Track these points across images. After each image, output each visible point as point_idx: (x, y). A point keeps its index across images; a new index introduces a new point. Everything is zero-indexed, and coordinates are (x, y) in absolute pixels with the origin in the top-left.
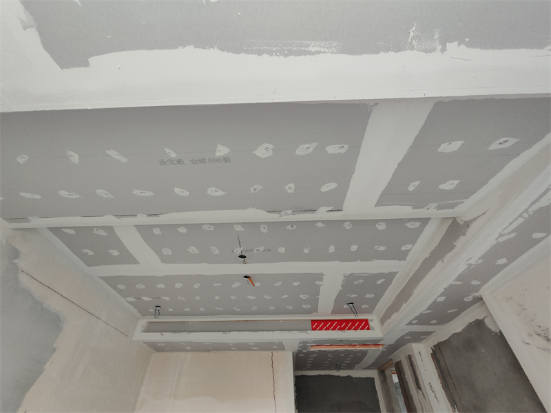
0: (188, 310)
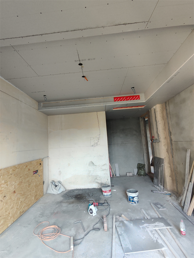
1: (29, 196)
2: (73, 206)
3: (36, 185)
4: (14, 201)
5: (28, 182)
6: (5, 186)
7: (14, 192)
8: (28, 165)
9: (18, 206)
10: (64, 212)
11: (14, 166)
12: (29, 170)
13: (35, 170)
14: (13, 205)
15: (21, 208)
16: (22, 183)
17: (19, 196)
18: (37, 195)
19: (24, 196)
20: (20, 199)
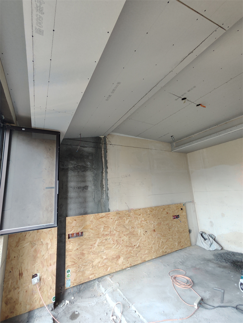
1: (171, 240)
2: (223, 271)
3: (178, 231)
4: (155, 239)
5: (167, 225)
6: (145, 222)
7: (154, 230)
8: (165, 208)
9: (159, 244)
10: (207, 272)
12: (167, 213)
13: (174, 214)
14: (155, 241)
15: (163, 248)
16: (161, 224)
17: (159, 235)
18: (181, 241)
19: (165, 238)
20: (160, 239)
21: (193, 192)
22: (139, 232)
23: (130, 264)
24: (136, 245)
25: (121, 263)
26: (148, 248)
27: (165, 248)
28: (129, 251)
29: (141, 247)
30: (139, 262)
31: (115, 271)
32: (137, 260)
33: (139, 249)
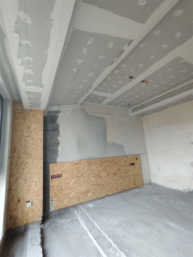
0: (139, 101)
1: (128, 181)
3: (133, 174)
4: (115, 180)
5: (125, 170)
6: (108, 168)
7: (115, 174)
8: (124, 158)
9: (119, 184)
11: (113, 157)
12: (125, 161)
13: (131, 162)
14: (115, 182)
15: (122, 186)
16: (120, 169)
17: (119, 177)
18: (135, 182)
19: (123, 179)
20: (120, 180)
21: (146, 146)
22: (103, 175)
23: (97, 197)
24: (101, 184)
25: (90, 196)
26: (110, 186)
27: (123, 187)
28: (95, 188)
29: (105, 186)
30: (103, 196)
31: (85, 202)
32: (101, 195)
33: (103, 187)
